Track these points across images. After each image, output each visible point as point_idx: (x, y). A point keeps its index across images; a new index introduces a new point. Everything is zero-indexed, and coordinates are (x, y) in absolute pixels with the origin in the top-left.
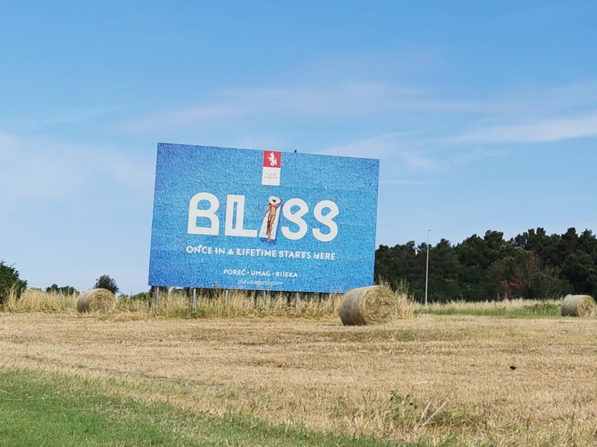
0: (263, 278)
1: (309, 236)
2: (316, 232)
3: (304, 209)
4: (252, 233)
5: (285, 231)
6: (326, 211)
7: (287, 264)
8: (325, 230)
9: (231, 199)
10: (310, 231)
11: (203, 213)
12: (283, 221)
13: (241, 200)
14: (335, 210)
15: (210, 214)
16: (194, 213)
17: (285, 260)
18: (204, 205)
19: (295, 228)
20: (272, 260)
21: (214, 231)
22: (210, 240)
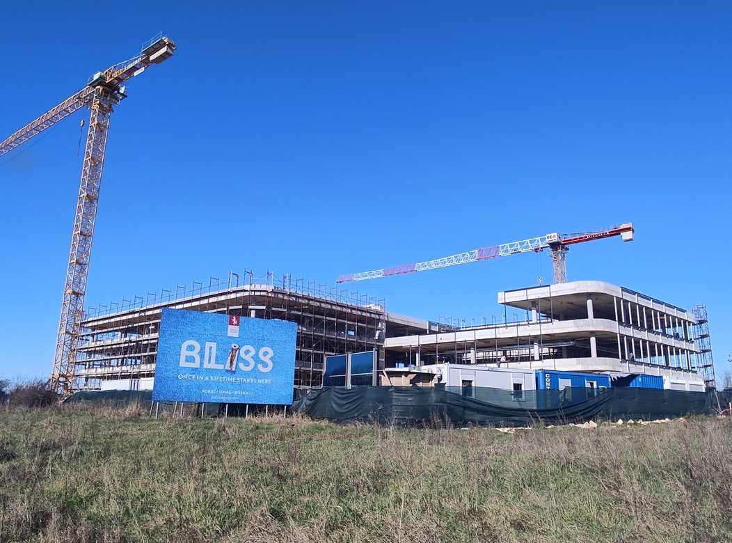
0: (227, 395)
1: (255, 368)
2: (260, 366)
3: (253, 352)
4: (221, 367)
5: (241, 365)
6: (266, 354)
7: (241, 386)
8: (265, 365)
9: (208, 345)
10: (256, 365)
11: (190, 353)
12: (240, 359)
13: (214, 345)
14: (271, 354)
15: (195, 354)
16: (184, 352)
17: (241, 384)
18: (191, 348)
19: (247, 364)
20: (232, 384)
21: (196, 365)
22: (194, 370)
